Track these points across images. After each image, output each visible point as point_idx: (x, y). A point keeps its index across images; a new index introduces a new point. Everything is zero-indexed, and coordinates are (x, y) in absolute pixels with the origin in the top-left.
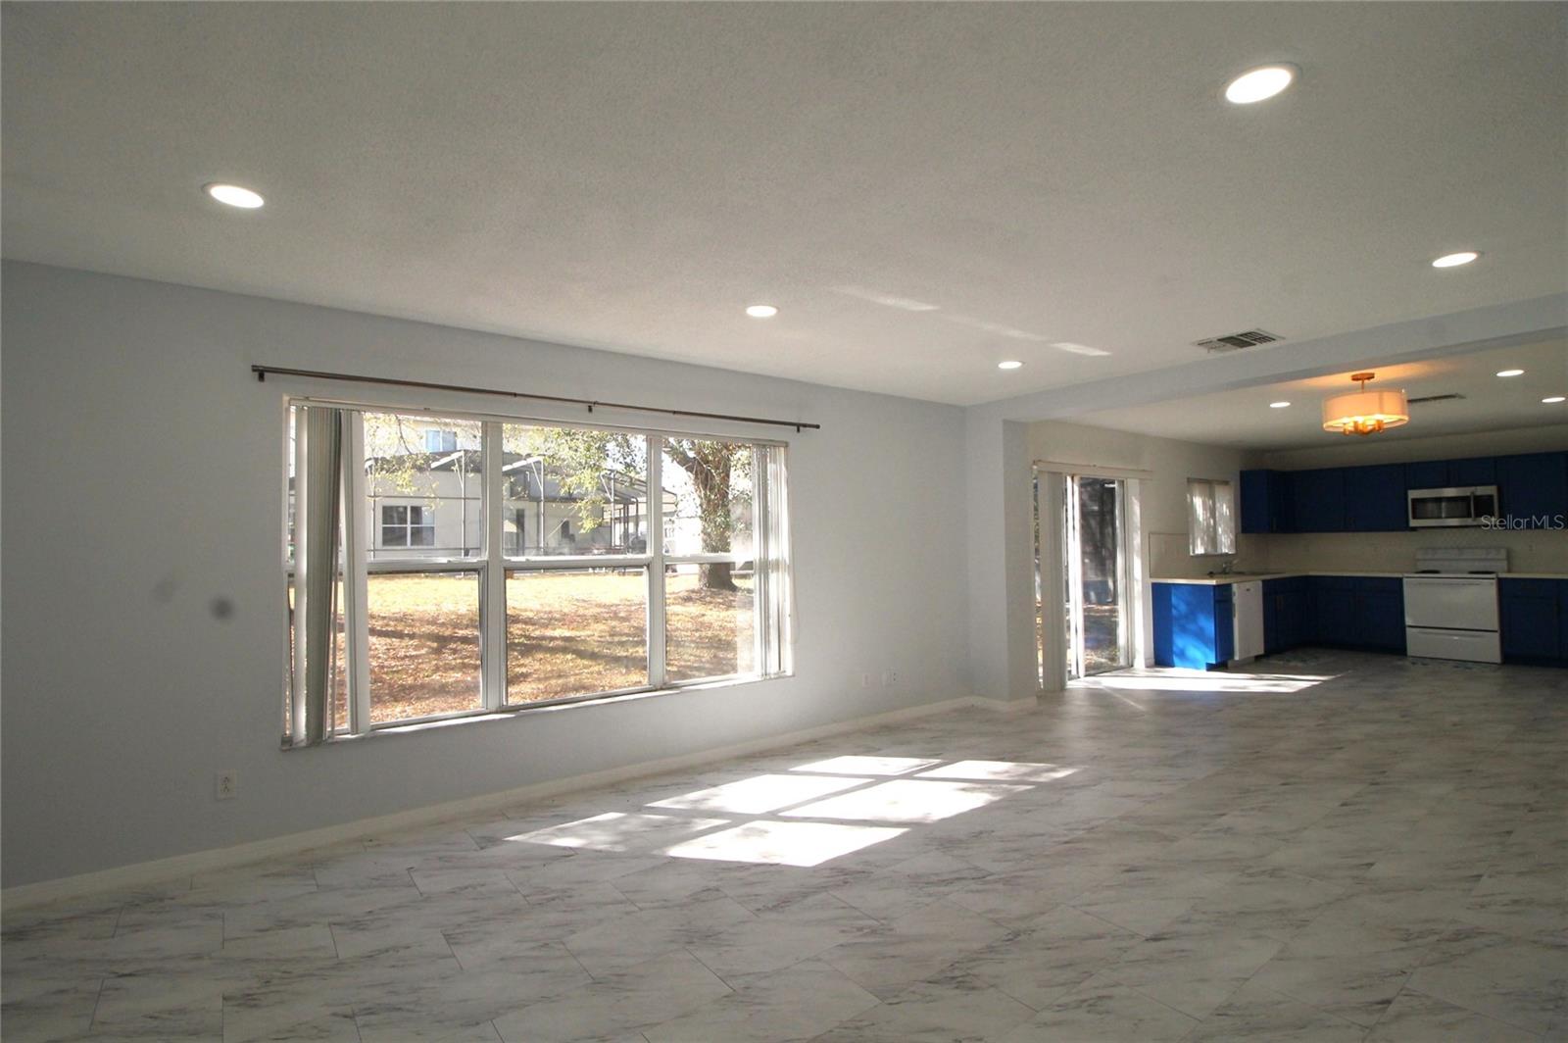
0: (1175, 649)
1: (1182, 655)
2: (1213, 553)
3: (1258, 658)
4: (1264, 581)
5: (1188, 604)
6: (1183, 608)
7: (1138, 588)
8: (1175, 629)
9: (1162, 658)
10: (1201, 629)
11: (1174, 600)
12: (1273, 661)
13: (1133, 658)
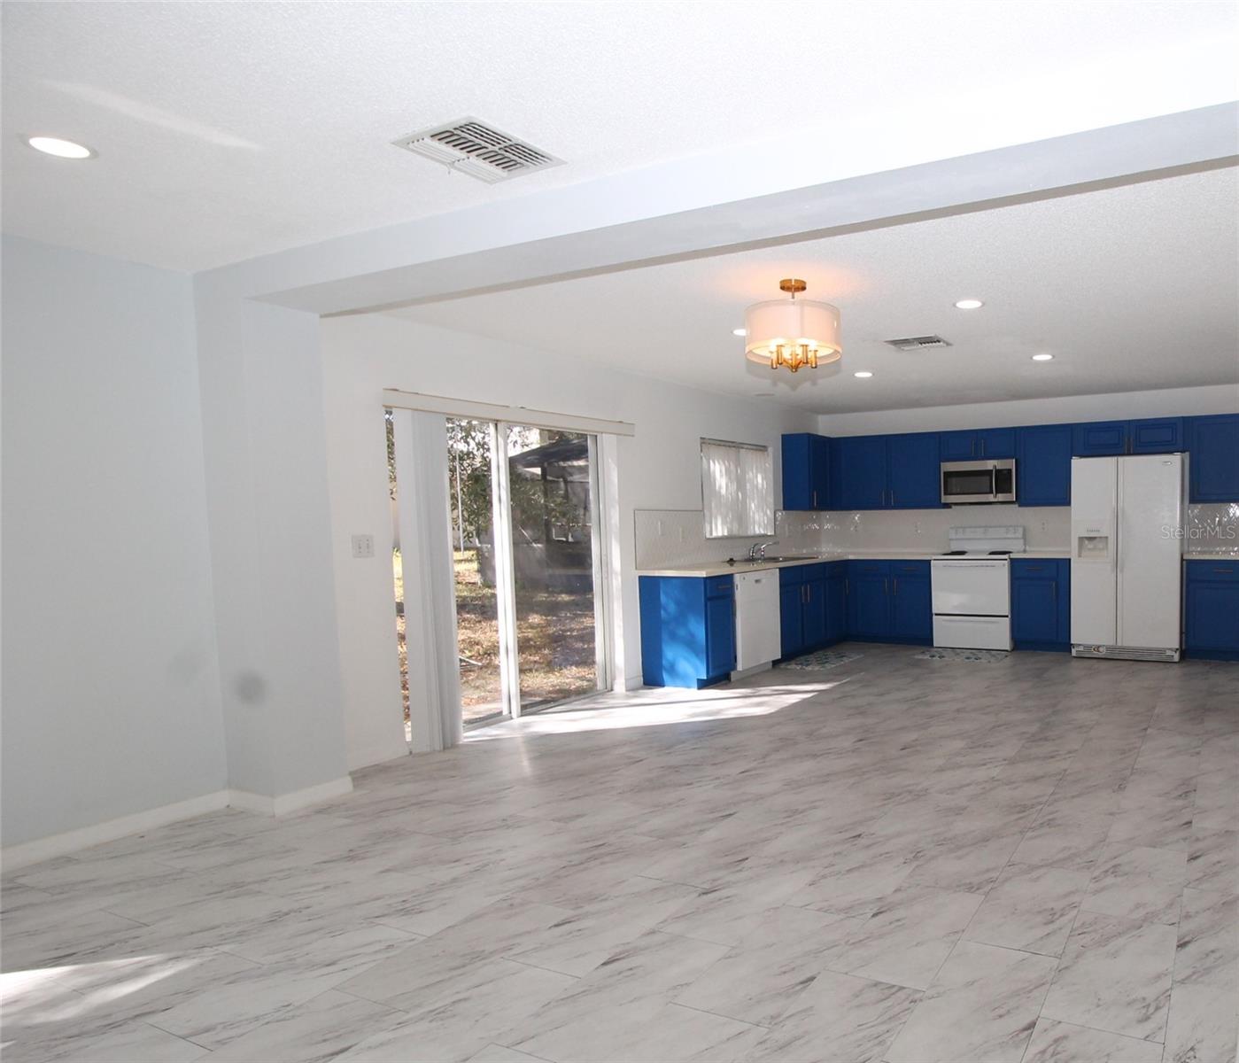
0: (664, 662)
1: (672, 670)
2: (741, 534)
3: (775, 663)
4: (781, 569)
5: (678, 603)
6: (672, 607)
7: (616, 582)
8: (665, 636)
9: (652, 676)
10: (692, 636)
11: (663, 598)
12: (793, 666)
13: (613, 679)
